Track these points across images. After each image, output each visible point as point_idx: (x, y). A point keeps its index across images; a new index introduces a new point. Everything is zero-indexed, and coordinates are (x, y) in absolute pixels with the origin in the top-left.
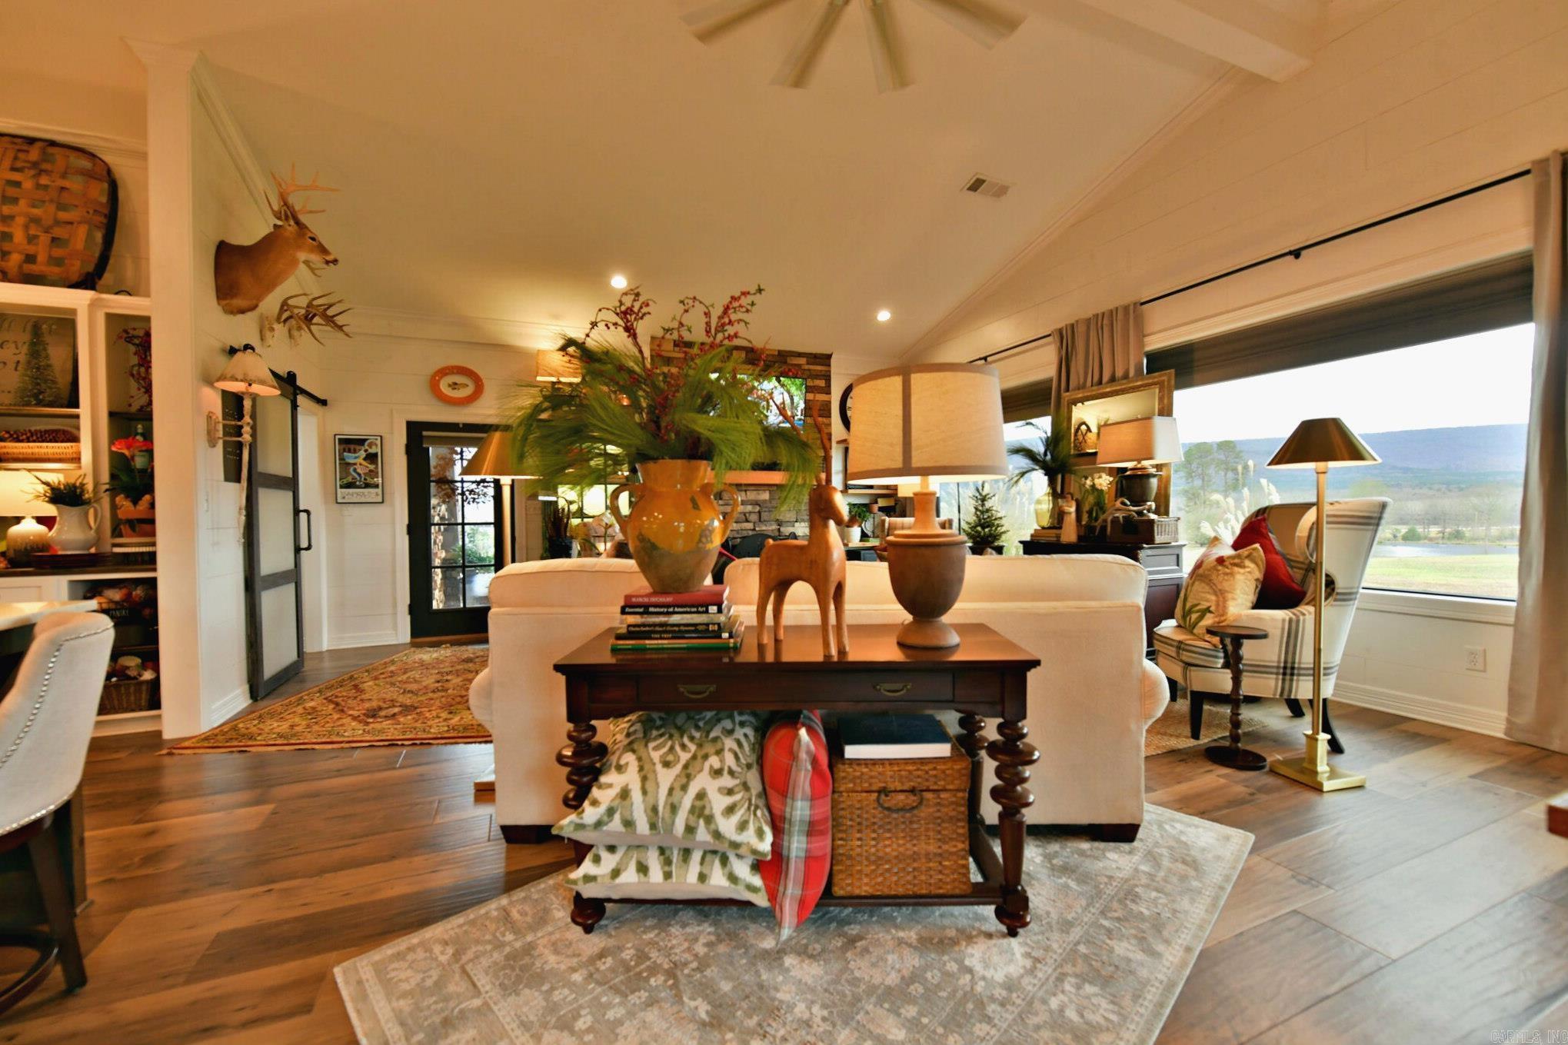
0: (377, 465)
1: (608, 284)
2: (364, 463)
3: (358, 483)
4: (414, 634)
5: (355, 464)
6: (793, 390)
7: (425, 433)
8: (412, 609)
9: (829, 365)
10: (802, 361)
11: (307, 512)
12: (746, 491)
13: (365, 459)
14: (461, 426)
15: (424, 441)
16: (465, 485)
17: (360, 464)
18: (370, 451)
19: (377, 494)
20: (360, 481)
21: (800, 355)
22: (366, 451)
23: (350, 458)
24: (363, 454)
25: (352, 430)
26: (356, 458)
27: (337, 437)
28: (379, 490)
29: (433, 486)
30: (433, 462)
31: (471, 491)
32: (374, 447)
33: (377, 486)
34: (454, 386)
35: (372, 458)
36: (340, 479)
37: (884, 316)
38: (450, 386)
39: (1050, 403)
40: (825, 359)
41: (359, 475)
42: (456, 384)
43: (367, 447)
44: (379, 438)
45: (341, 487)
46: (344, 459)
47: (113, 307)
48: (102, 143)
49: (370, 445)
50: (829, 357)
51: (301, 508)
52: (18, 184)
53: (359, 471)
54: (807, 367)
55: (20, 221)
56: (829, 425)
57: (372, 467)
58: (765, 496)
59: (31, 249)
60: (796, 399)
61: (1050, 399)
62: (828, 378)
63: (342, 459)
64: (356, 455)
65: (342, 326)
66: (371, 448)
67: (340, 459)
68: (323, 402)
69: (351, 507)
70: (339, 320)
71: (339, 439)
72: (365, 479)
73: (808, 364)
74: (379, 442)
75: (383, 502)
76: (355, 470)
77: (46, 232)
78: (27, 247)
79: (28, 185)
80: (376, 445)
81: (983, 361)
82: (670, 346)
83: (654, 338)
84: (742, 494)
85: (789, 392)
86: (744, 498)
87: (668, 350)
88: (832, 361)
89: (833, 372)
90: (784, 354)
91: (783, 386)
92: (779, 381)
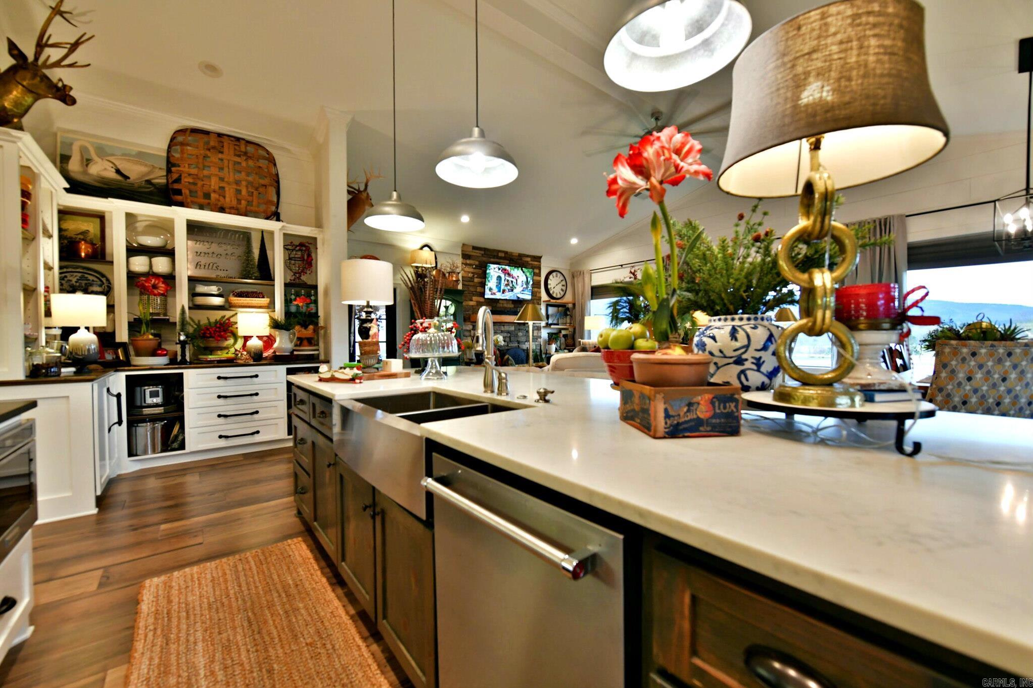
1: (460, 220)
6: (528, 274)
9: (540, 262)
10: (529, 259)
21: (528, 256)
37: (574, 241)
40: (538, 259)
47: (287, 230)
48: (266, 142)
50: (540, 257)
52: (239, 163)
54: (531, 262)
55: (244, 183)
56: (540, 292)
58: (512, 328)
59: (250, 199)
60: (529, 279)
62: (539, 268)
73: (531, 261)
77: (256, 190)
78: (248, 197)
79: (244, 164)
82: (471, 249)
83: (464, 245)
84: (503, 327)
85: (526, 276)
86: (503, 329)
87: (470, 251)
88: (542, 260)
89: (542, 265)
90: (521, 256)
91: (524, 272)
92: (522, 270)
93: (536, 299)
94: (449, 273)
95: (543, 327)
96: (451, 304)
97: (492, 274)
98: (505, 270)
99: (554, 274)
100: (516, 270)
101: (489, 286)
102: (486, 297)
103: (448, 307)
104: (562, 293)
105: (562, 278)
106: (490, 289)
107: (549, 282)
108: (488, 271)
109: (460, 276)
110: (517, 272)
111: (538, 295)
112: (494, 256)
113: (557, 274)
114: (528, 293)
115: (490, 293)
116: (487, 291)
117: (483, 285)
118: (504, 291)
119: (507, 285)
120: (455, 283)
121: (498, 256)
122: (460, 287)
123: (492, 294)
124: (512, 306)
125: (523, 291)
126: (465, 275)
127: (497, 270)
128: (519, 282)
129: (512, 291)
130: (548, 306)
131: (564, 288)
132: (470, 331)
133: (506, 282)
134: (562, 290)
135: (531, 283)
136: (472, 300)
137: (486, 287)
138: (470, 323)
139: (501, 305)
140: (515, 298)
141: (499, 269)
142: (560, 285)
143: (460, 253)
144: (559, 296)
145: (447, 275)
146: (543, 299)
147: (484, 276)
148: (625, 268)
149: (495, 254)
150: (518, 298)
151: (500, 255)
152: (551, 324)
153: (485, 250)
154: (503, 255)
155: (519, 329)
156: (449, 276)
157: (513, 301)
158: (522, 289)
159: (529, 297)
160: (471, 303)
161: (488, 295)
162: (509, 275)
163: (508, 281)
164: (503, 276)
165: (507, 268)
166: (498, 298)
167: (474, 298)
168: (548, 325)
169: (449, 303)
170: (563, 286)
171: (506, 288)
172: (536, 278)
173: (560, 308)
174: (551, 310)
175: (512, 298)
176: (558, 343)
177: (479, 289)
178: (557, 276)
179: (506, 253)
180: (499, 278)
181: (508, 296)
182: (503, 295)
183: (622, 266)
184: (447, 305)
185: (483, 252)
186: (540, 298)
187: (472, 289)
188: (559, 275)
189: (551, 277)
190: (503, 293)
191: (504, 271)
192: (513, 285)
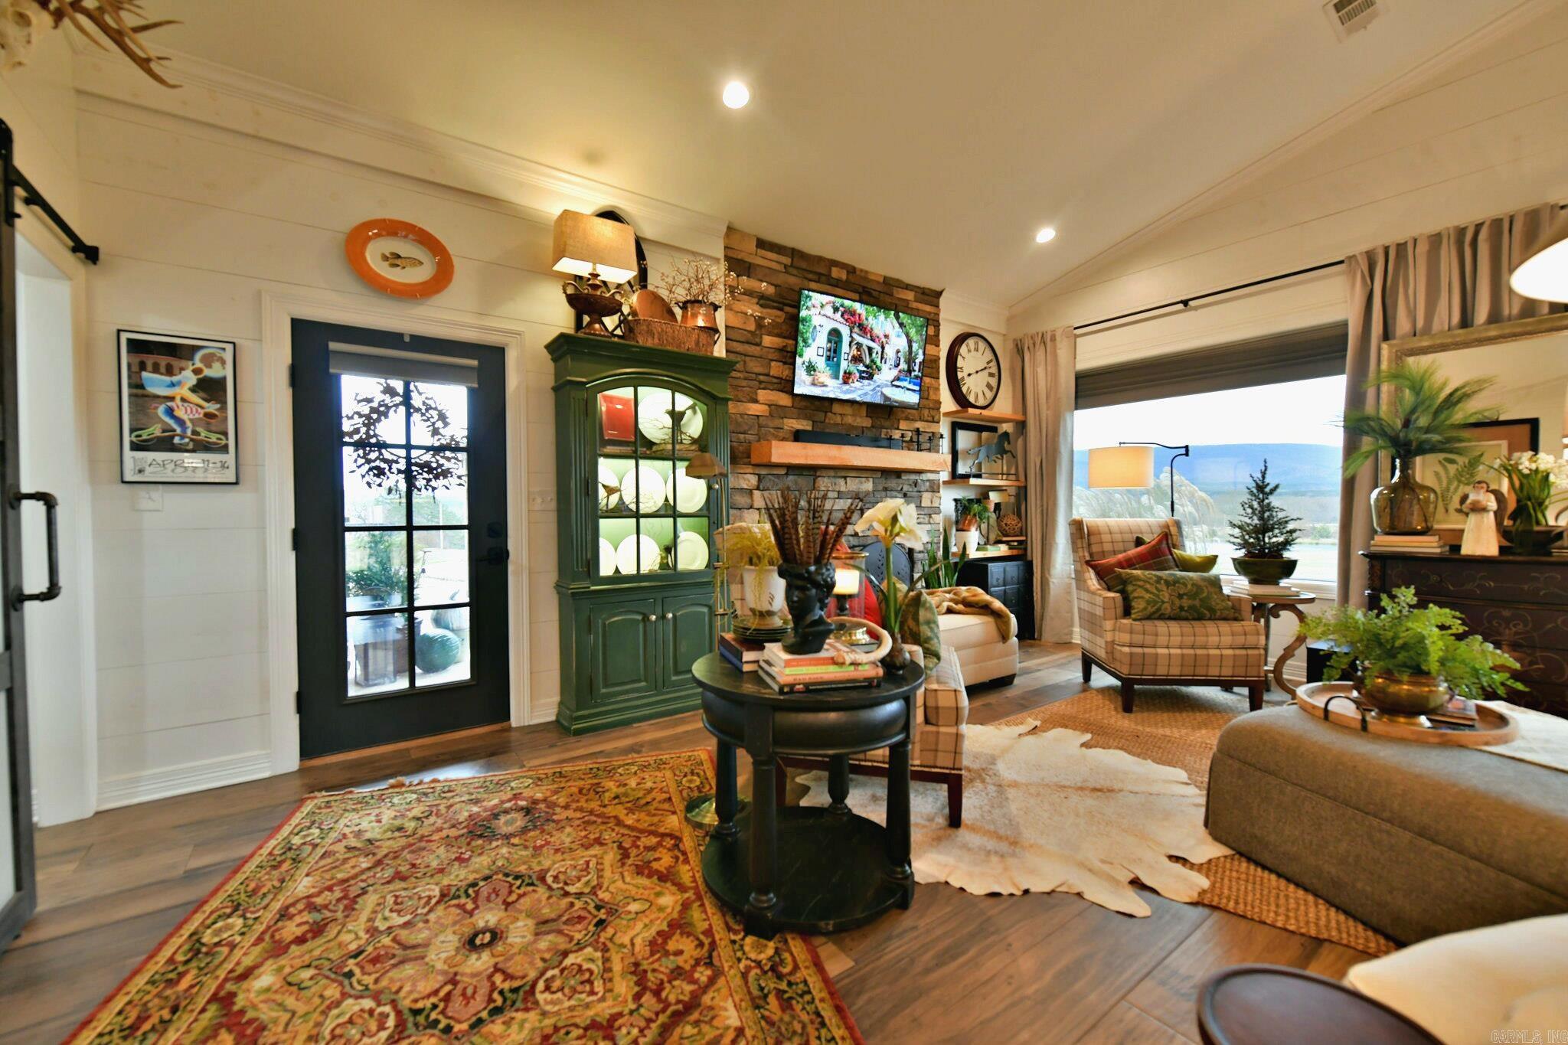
0: (224, 403)
2: (195, 398)
3: (177, 440)
4: (307, 750)
5: (172, 399)
6: (913, 332)
7: (333, 346)
8: (303, 703)
9: (937, 306)
10: (910, 296)
11: (47, 500)
12: (845, 478)
13: (193, 390)
14: (407, 339)
15: (332, 362)
16: (414, 453)
17: (183, 400)
18: (208, 372)
19: (224, 466)
20: (182, 437)
21: (907, 287)
22: (197, 371)
23: (156, 383)
24: (189, 378)
25: (158, 325)
26: (173, 385)
27: (124, 337)
28: (230, 458)
29: (349, 454)
30: (348, 406)
31: (426, 466)
32: (217, 365)
33: (224, 449)
34: (394, 259)
35: (210, 388)
36: (132, 431)
37: (1046, 235)
38: (385, 258)
39: (1345, 356)
40: (932, 296)
41: (181, 422)
42: (398, 257)
43: (198, 365)
44: (229, 348)
45: (135, 447)
46: (141, 386)
49: (208, 361)
50: (939, 294)
51: (25, 488)
53: (180, 413)
56: (937, 389)
57: (212, 407)
58: (868, 486)
60: (915, 346)
61: (1345, 350)
62: (937, 322)
63: (137, 386)
64: (175, 379)
65: (148, 60)
66: (209, 366)
67: (130, 386)
68: (91, 254)
69: (157, 493)
70: (148, 44)
71: (130, 341)
72: (194, 433)
73: (916, 301)
74: (228, 356)
75: (236, 483)
76: (170, 412)
80: (223, 362)
81: (1181, 306)
82: (752, 246)
83: (730, 230)
84: (842, 482)
85: (907, 335)
86: (843, 489)
87: (748, 251)
88: (942, 301)
89: (942, 316)
90: (890, 284)
91: (901, 325)
92: (897, 317)
93: (928, 407)
94: (684, 306)
95: (945, 483)
96: (692, 407)
97: (816, 320)
98: (853, 313)
99: (971, 342)
100: (882, 316)
101: (806, 358)
102: (798, 390)
103: (682, 414)
104: (989, 395)
105: (989, 355)
106: (811, 368)
107: (960, 363)
108: (803, 313)
109: (721, 317)
110: (882, 323)
111: (932, 396)
112: (820, 274)
113: (977, 343)
114: (911, 386)
115: (808, 379)
116: (801, 374)
117: (789, 357)
118: (847, 377)
119: (857, 359)
120: (703, 337)
121: (829, 276)
122: (719, 351)
123: (813, 384)
124: (867, 423)
125: (898, 379)
126: (736, 322)
127: (829, 311)
128: (890, 352)
129: (870, 377)
130: (955, 427)
131: (994, 382)
132: (750, 492)
133: (854, 352)
134: (989, 386)
135: (920, 358)
136: (756, 401)
137: (799, 361)
138: (750, 469)
139: (838, 419)
140: (878, 400)
141: (836, 310)
142: (986, 373)
143: (720, 253)
144: (981, 402)
145: (678, 311)
146: (944, 409)
147: (792, 328)
148: (1196, 308)
149: (823, 271)
150: (887, 398)
151: (835, 273)
152: (966, 477)
153: (794, 253)
154: (843, 276)
155: (886, 489)
156: (684, 317)
157: (872, 408)
158: (895, 372)
159: (913, 398)
160: (754, 409)
161: (803, 386)
162: (864, 330)
163: (859, 346)
164: (845, 331)
165: (858, 307)
166: (832, 395)
167: (762, 395)
168: (956, 478)
169: (683, 402)
170: (991, 375)
171: (853, 368)
172: (931, 350)
173: (985, 434)
174: (965, 439)
175: (868, 399)
176: (984, 526)
177: (777, 369)
178: (977, 350)
179: (851, 270)
180: (835, 335)
181: (861, 391)
182: (846, 387)
183: (1185, 303)
184: (678, 408)
185: (787, 260)
186: (938, 404)
187: (755, 367)
188: (982, 345)
189: (963, 349)
190: (845, 382)
191: (850, 316)
192: (872, 361)
